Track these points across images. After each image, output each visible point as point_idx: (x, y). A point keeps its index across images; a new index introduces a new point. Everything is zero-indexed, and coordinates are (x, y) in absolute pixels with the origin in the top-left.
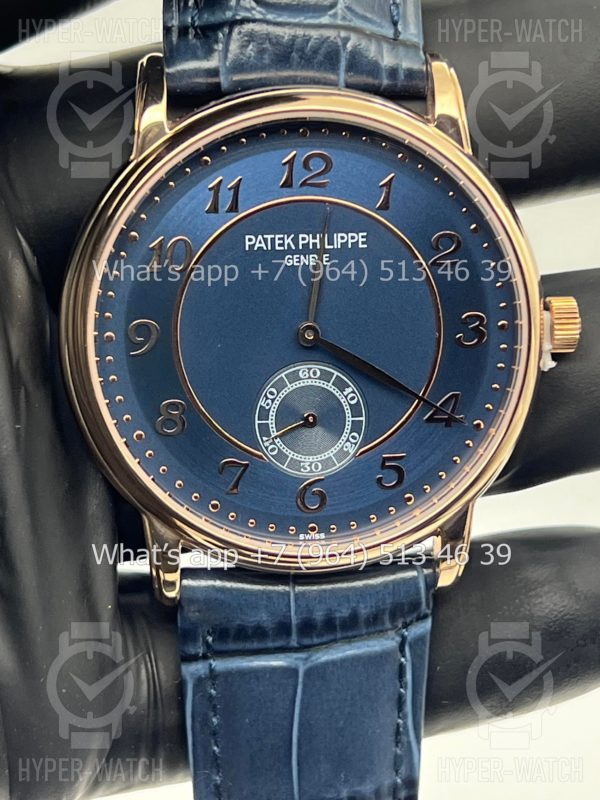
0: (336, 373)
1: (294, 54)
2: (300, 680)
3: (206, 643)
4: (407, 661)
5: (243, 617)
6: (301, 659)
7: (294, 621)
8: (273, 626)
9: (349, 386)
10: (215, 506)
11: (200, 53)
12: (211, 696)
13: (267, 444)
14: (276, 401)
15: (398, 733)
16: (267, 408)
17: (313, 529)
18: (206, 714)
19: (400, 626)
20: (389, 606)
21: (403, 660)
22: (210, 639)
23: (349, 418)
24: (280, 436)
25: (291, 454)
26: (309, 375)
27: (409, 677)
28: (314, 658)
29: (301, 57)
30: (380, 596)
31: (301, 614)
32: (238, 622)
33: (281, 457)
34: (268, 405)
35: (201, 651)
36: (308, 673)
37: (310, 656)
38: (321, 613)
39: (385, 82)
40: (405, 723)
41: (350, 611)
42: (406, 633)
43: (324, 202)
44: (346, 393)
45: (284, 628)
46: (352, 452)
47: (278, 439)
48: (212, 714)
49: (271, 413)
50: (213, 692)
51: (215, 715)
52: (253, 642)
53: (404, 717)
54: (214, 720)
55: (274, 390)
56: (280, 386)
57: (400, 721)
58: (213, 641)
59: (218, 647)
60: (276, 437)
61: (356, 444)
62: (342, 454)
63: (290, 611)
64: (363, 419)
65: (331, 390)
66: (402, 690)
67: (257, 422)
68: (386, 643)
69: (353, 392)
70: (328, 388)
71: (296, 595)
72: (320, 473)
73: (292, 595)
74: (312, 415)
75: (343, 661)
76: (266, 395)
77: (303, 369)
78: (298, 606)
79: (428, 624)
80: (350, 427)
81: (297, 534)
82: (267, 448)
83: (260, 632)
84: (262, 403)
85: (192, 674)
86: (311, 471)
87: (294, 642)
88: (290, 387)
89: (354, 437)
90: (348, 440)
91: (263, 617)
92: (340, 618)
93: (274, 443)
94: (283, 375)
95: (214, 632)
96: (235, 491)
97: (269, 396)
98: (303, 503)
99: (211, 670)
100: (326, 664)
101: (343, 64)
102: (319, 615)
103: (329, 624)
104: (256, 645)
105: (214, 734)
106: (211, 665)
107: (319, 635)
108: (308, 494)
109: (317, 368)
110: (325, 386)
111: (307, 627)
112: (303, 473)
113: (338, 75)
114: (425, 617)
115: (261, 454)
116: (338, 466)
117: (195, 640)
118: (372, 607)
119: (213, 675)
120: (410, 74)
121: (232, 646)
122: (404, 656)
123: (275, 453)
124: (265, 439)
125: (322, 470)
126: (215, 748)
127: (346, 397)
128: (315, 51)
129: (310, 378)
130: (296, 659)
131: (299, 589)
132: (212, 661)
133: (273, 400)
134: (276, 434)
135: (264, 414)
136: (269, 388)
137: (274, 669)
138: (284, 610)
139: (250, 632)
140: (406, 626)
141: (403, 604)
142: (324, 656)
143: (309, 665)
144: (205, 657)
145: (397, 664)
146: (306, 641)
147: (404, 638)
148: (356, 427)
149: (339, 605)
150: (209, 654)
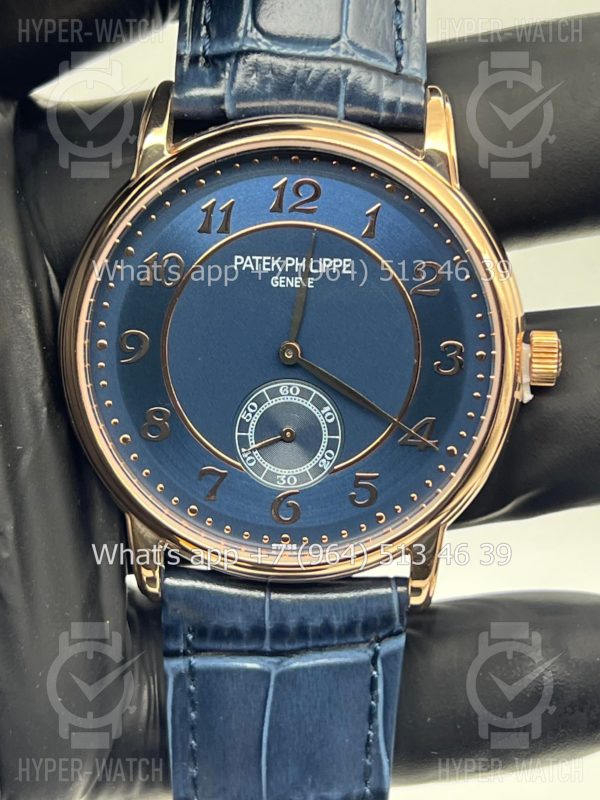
0: (315, 392)
1: (295, 84)
2: (272, 683)
3: (186, 640)
4: (378, 673)
5: (221, 619)
6: (274, 663)
7: (268, 626)
8: (248, 629)
9: (327, 405)
10: (193, 511)
11: (207, 80)
12: (190, 691)
13: (245, 455)
14: (256, 415)
15: (368, 744)
16: (247, 421)
17: (286, 540)
18: (185, 710)
19: (373, 639)
20: (361, 619)
21: (375, 673)
22: (190, 637)
23: (326, 437)
24: (258, 449)
25: (268, 467)
26: (289, 392)
27: (380, 690)
28: (285, 663)
29: (302, 88)
30: (353, 608)
31: (275, 619)
32: (215, 623)
33: (258, 468)
34: (248, 418)
35: (182, 648)
36: (280, 677)
37: (282, 661)
38: (294, 621)
39: (384, 114)
40: (376, 736)
41: (322, 621)
42: (379, 648)
43: (312, 228)
44: (323, 412)
45: (258, 632)
46: (327, 469)
47: (257, 452)
48: (190, 709)
49: (251, 426)
50: (192, 688)
51: (193, 711)
52: (228, 643)
53: (376, 730)
54: (193, 715)
55: (254, 404)
56: (260, 401)
57: (370, 732)
58: (193, 639)
59: (197, 645)
60: (254, 449)
61: (331, 461)
62: (317, 470)
63: (264, 616)
64: (339, 437)
65: (310, 408)
66: (373, 703)
67: (237, 434)
68: (358, 655)
69: (331, 411)
70: (307, 406)
71: (270, 601)
72: (294, 487)
73: (267, 600)
74: (289, 431)
75: (314, 668)
76: (246, 409)
77: (283, 386)
78: (271, 612)
79: (401, 641)
80: (326, 445)
81: (270, 543)
82: (245, 459)
83: (235, 634)
84: (242, 415)
85: (173, 669)
86: (287, 484)
87: (267, 647)
88: (271, 403)
89: (329, 455)
90: (323, 457)
91: (239, 621)
92: (312, 627)
93: (251, 455)
94: (264, 390)
95: (194, 631)
96: (213, 498)
97: (250, 410)
98: (277, 515)
99: (191, 667)
100: (297, 670)
101: (342, 95)
102: (292, 623)
103: (302, 632)
104: (231, 646)
105: (192, 728)
106: (190, 662)
107: (291, 642)
108: (283, 506)
109: (297, 386)
110: (304, 404)
111: (280, 633)
112: (279, 486)
113: (337, 106)
114: (399, 633)
115: (239, 464)
116: (313, 481)
117: (176, 637)
118: (344, 618)
119: (192, 671)
120: (408, 108)
121: (209, 645)
122: (376, 670)
123: (252, 464)
124: (244, 450)
125: (298, 484)
126: (193, 742)
127: (324, 416)
128: (316, 82)
129: (289, 394)
130: (269, 663)
131: (274, 596)
132: (192, 659)
133: (253, 414)
134: (255, 446)
135: (244, 426)
136: (250, 403)
137: (247, 671)
138: (259, 614)
139: (226, 633)
140: (379, 640)
141: (375, 620)
142: (296, 663)
143: (281, 669)
144: (185, 654)
145: (369, 677)
146: (278, 647)
147: (376, 653)
148: (332, 445)
149: (312, 614)
150: (189, 651)
